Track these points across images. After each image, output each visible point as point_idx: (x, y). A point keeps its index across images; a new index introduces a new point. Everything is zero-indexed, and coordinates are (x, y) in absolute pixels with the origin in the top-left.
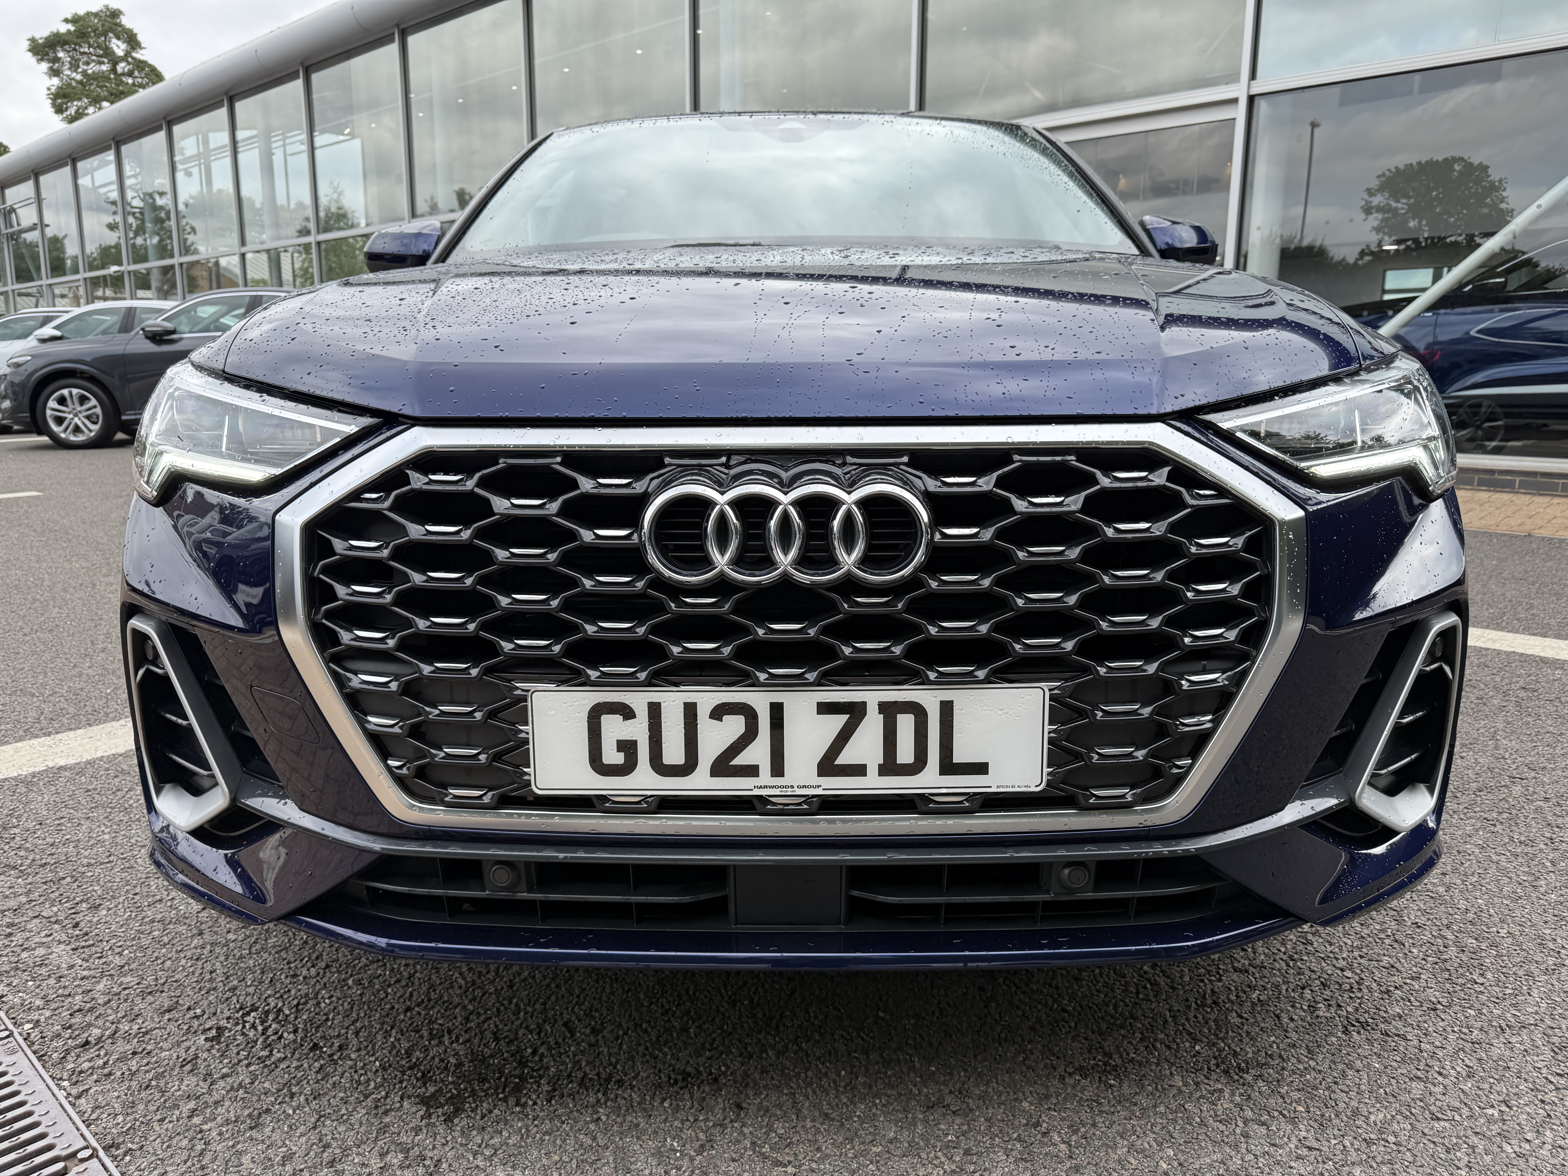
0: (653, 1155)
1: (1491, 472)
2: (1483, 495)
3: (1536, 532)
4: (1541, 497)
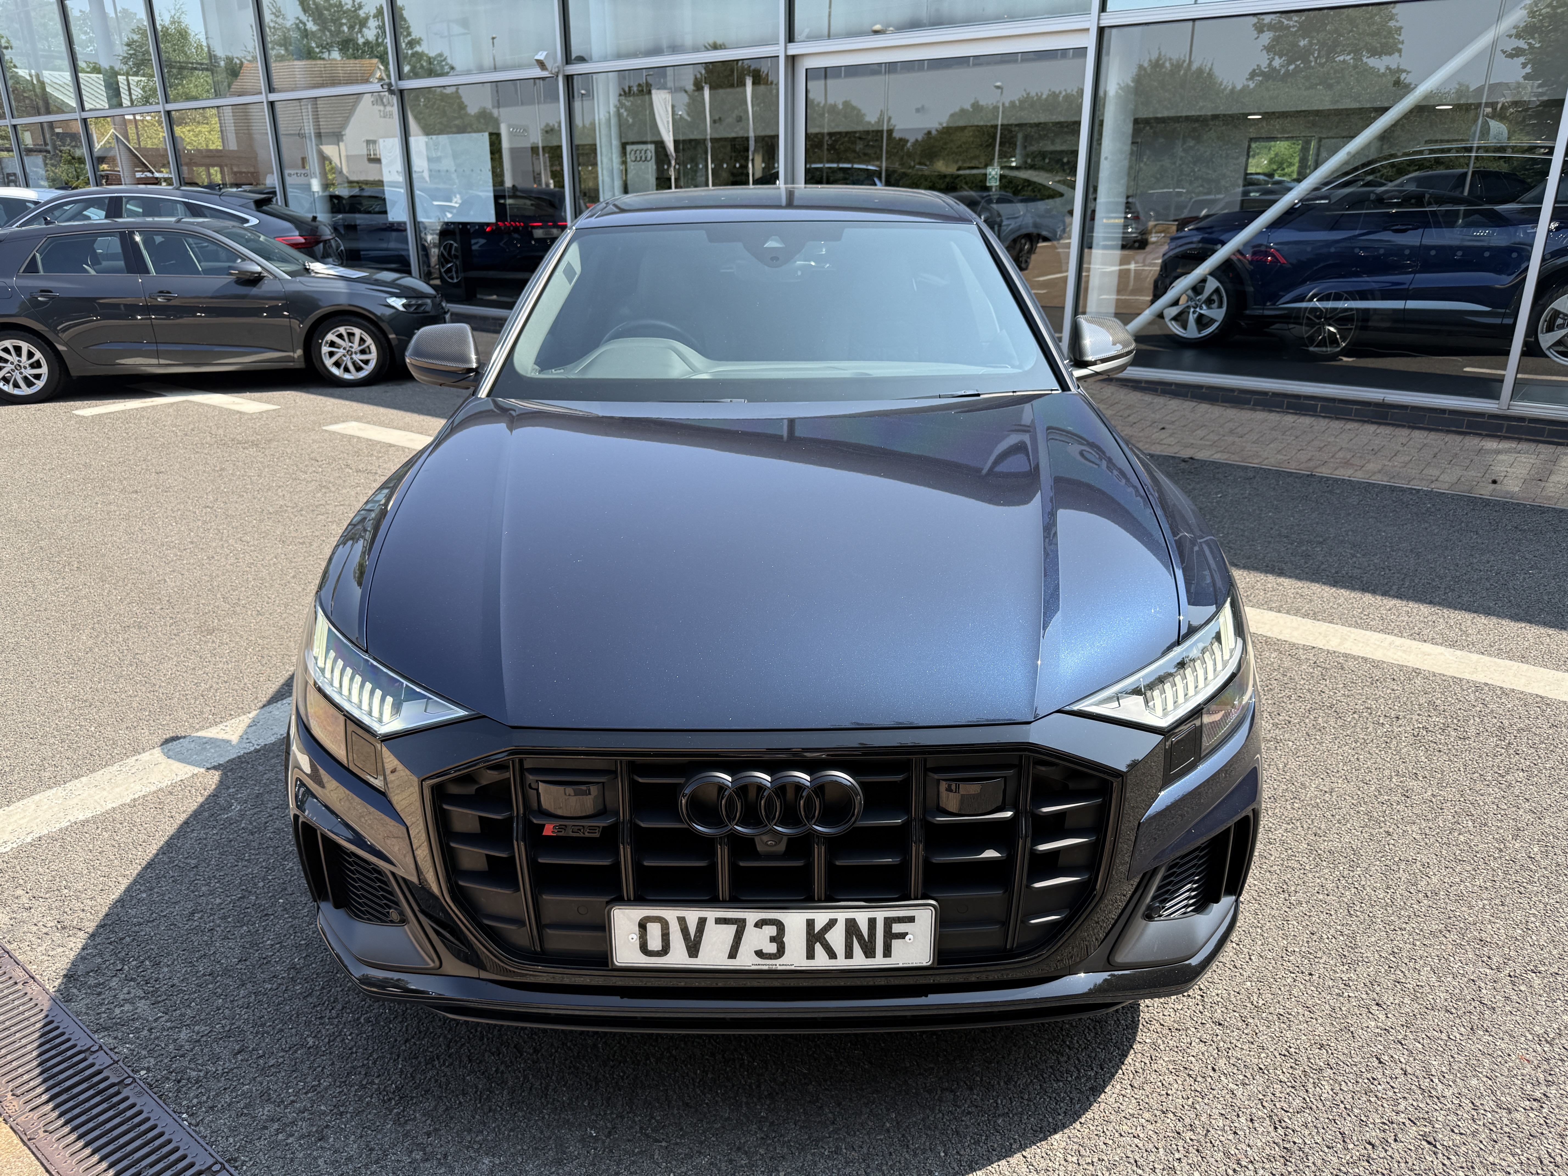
0: (579, 1141)
1: (1298, 397)
2: (1289, 419)
3: (1318, 470)
4: (1337, 422)
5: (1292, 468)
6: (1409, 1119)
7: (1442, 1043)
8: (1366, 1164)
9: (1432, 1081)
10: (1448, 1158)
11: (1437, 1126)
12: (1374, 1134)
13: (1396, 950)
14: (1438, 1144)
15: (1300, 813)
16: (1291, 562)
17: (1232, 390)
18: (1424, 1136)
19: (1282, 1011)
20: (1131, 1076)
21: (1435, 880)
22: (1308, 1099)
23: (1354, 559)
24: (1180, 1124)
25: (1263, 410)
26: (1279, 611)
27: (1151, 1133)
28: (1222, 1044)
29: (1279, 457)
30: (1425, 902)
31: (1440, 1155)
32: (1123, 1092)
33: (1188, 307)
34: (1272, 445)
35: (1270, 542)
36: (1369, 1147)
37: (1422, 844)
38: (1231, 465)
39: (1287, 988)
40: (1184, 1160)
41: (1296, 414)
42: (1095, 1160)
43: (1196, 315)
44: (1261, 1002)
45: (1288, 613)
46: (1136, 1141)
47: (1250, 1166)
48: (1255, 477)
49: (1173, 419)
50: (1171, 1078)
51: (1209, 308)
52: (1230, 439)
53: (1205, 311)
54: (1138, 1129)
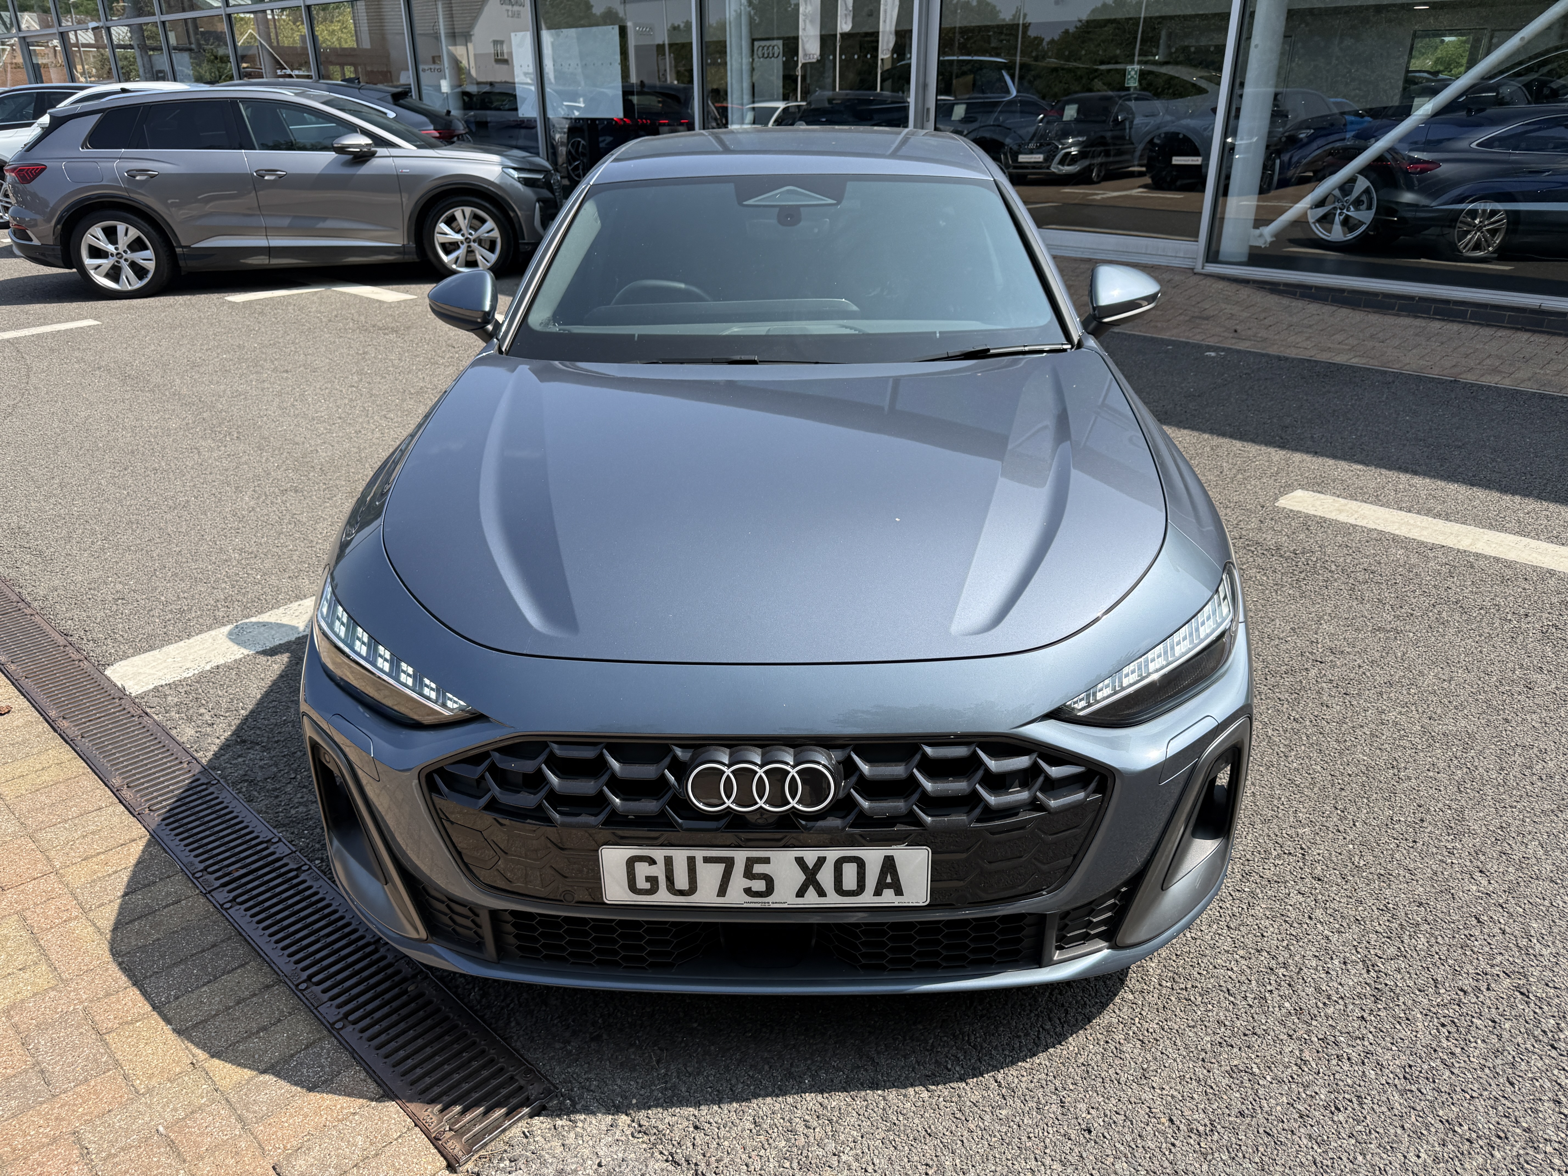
1: (1447, 302)
2: (1436, 325)
3: (1462, 376)
4: (1487, 329)
5: (1434, 373)
6: (1504, 972)
7: (1544, 909)
8: (1457, 1008)
9: (1530, 941)
10: (1540, 1008)
11: (1531, 979)
12: (1467, 982)
13: (1504, 825)
14: (1531, 995)
15: (1416, 697)
16: (1426, 465)
17: (1375, 294)
18: (1518, 988)
19: (1382, 872)
20: (1228, 919)
21: (1551, 764)
22: (1403, 949)
23: (1494, 464)
24: (1274, 962)
25: (1408, 316)
26: (1410, 511)
27: (1244, 967)
28: (1320, 897)
29: (1422, 362)
30: (1539, 784)
31: (1532, 1005)
32: (1219, 932)
33: (1335, 209)
34: (1414, 351)
35: (1404, 445)
36: (1461, 994)
37: (1541, 731)
38: (1369, 369)
39: (1390, 852)
40: (1276, 992)
41: (1444, 320)
42: (1189, 986)
43: (1342, 218)
44: (1362, 863)
45: (1419, 513)
46: (1230, 973)
47: (1340, 1001)
48: (1394, 382)
49: (1311, 323)
50: (1267, 923)
51: (1357, 209)
52: (1370, 344)
53: (1352, 213)
54: (1233, 963)
